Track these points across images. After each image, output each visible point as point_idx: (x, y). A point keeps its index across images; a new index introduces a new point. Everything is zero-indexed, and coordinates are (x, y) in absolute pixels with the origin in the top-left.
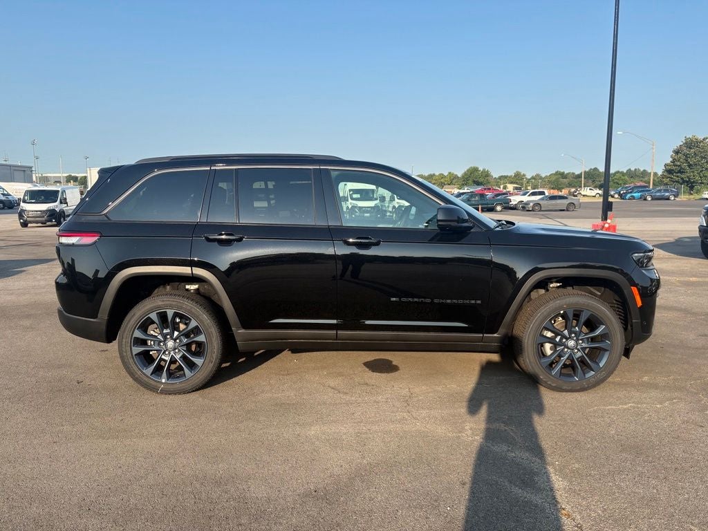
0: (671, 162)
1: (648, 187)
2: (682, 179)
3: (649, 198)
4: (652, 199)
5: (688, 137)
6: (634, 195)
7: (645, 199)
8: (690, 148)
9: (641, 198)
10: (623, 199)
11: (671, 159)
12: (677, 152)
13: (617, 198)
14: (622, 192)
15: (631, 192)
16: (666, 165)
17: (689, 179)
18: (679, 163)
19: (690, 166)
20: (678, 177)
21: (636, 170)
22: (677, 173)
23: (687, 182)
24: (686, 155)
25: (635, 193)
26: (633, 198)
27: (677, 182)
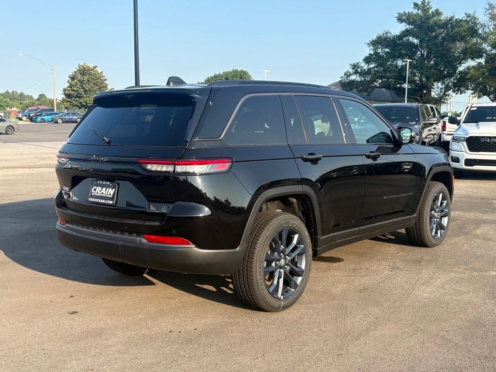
0: (69, 87)
1: (53, 110)
2: (80, 103)
3: (60, 121)
4: (63, 122)
5: (80, 65)
6: (45, 117)
7: (57, 122)
8: (83, 75)
9: (52, 121)
10: (35, 122)
11: (68, 85)
12: (73, 78)
13: (25, 121)
14: (31, 115)
15: (40, 115)
16: (64, 90)
17: (86, 103)
18: (76, 89)
19: (85, 91)
20: (76, 101)
21: (13, 92)
22: (75, 98)
23: (85, 106)
24: (81, 82)
25: (45, 116)
26: (43, 121)
27: (76, 106)
